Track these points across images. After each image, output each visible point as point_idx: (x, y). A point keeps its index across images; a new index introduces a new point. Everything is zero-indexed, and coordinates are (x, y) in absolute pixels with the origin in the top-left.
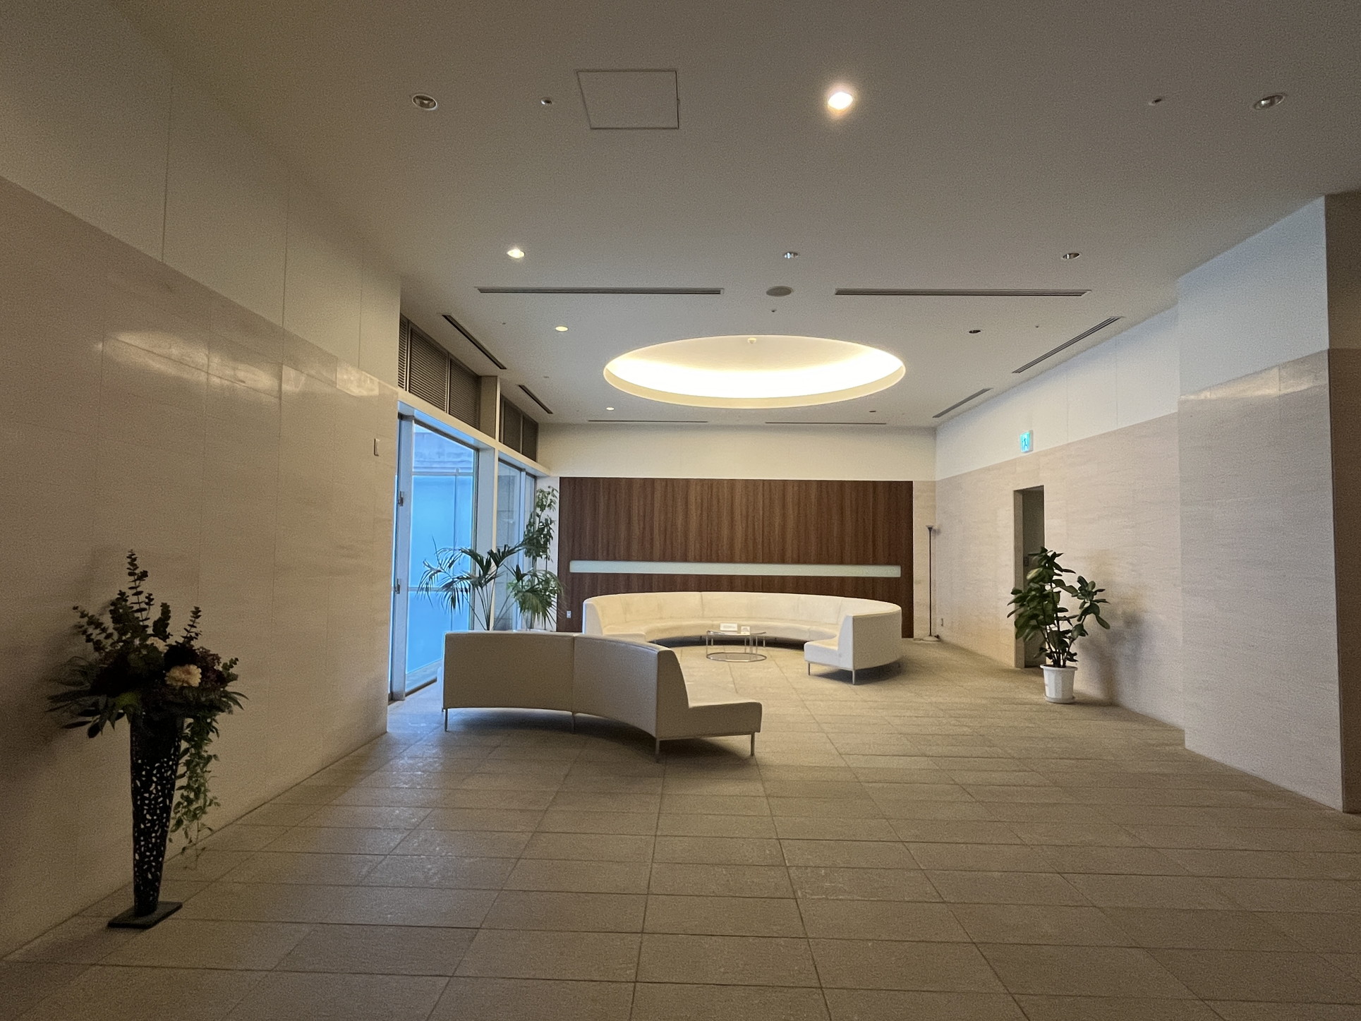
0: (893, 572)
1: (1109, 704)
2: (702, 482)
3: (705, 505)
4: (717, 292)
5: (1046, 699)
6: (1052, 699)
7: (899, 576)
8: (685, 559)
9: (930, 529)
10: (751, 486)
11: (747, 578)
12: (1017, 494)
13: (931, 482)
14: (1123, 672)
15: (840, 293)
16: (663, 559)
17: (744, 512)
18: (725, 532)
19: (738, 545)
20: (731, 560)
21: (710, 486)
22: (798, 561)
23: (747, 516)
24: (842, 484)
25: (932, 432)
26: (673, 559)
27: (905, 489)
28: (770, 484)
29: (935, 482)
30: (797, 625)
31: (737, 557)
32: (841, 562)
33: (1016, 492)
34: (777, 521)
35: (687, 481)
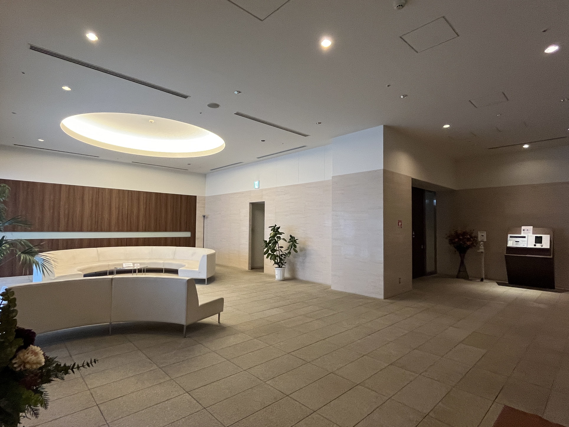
0: (188, 234)
1: (293, 278)
2: (93, 188)
3: (94, 200)
4: (185, 97)
5: (276, 280)
6: (279, 279)
7: (190, 236)
8: (81, 230)
9: (204, 216)
10: (121, 193)
11: (118, 239)
12: (251, 204)
13: (204, 197)
14: (299, 267)
15: (237, 114)
16: (67, 230)
17: (117, 206)
18: (106, 216)
19: (113, 222)
20: (109, 230)
21: (98, 191)
22: (145, 230)
23: (119, 208)
24: (167, 195)
25: (204, 175)
26: (73, 230)
27: (193, 199)
28: (132, 192)
29: (205, 197)
30: (155, 261)
31: (113, 228)
32: (166, 230)
33: (250, 203)
34: (135, 211)
35: (83, 187)
